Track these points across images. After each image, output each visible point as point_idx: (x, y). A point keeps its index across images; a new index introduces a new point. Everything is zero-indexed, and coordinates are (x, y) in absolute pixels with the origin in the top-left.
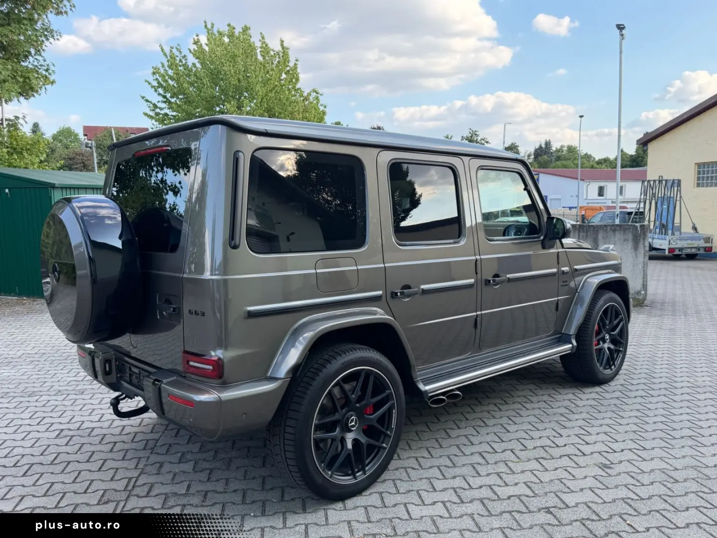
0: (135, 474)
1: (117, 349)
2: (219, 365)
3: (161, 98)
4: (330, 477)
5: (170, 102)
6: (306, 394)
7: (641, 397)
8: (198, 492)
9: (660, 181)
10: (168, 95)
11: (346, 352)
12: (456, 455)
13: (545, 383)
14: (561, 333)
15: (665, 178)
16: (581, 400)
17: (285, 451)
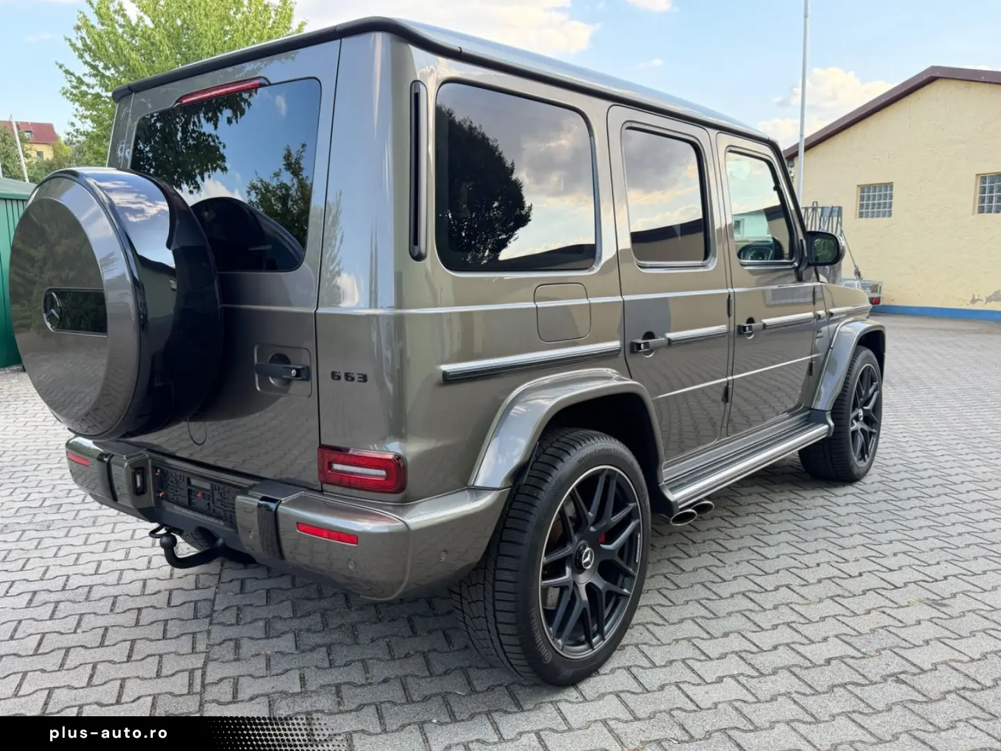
0: (197, 662)
1: (151, 449)
2: (396, 468)
3: (87, 69)
4: (562, 650)
5: (103, 76)
6: (531, 514)
7: (917, 498)
8: (322, 686)
9: (814, 209)
10: (101, 65)
11: (582, 443)
12: (709, 599)
13: (774, 483)
14: (810, 409)
15: (820, 205)
16: (839, 505)
17: (495, 610)
